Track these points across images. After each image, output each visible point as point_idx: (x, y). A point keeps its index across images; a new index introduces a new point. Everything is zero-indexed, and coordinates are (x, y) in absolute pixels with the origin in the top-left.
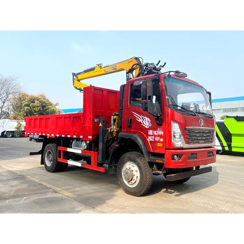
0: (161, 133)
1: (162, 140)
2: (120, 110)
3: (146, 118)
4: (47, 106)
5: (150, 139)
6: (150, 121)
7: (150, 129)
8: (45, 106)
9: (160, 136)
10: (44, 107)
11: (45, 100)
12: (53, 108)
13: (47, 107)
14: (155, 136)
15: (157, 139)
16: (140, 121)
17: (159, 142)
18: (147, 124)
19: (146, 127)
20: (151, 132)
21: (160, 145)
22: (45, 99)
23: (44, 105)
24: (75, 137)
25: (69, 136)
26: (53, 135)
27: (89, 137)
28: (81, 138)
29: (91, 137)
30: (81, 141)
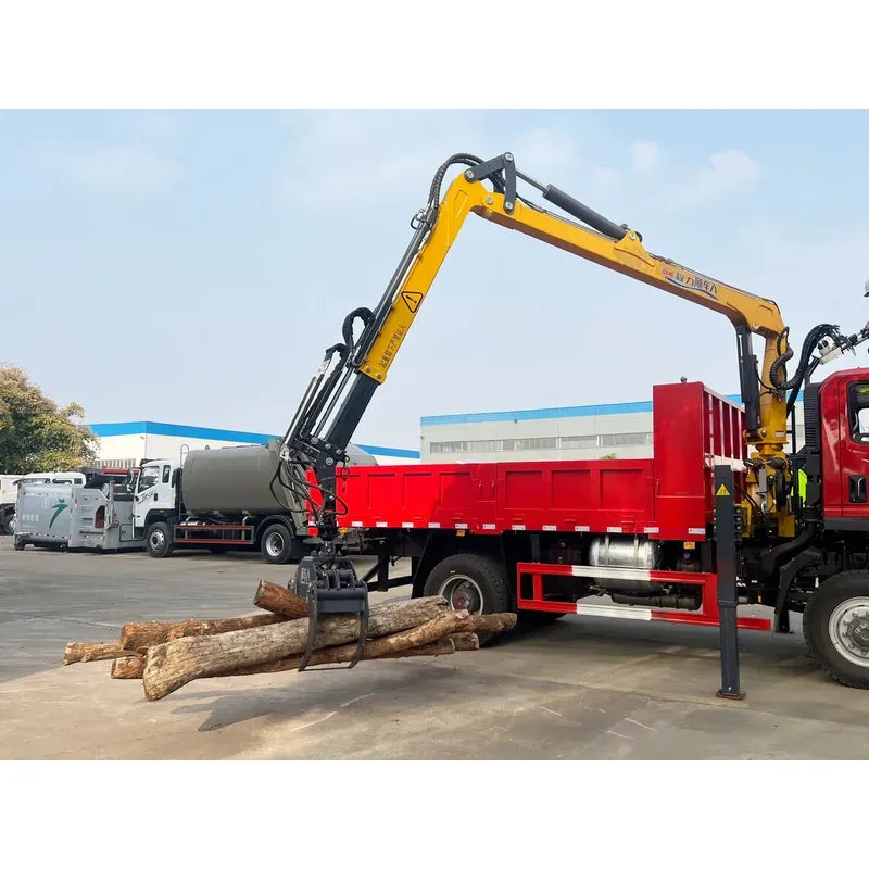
4: (35, 415)
8: (26, 417)
10: (21, 418)
11: (27, 394)
12: (57, 425)
13: (35, 420)
22: (24, 389)
23: (22, 410)
24: (618, 530)
25: (586, 529)
26: (492, 527)
27: (693, 531)
28: (647, 534)
29: (701, 531)
30: (636, 542)
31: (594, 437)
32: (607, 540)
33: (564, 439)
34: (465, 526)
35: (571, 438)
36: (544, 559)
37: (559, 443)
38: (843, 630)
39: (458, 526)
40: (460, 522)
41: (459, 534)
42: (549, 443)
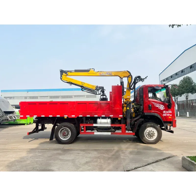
0: (171, 112)
1: (171, 115)
2: (142, 100)
3: (161, 105)
5: (164, 115)
6: (164, 106)
7: (164, 110)
9: (170, 114)
14: (167, 114)
15: (168, 115)
16: (157, 106)
17: (170, 116)
18: (162, 108)
19: (162, 109)
20: (164, 112)
21: (170, 117)
24: (104, 116)
25: (97, 116)
26: (74, 116)
27: (120, 116)
28: (110, 117)
29: (122, 116)
30: (107, 118)
31: (48, 96)
32: (101, 118)
33: (40, 97)
34: (67, 116)
35: (42, 97)
36: (86, 123)
37: (39, 98)
38: (147, 134)
39: (65, 116)
40: (65, 115)
41: (65, 118)
42: (36, 97)
